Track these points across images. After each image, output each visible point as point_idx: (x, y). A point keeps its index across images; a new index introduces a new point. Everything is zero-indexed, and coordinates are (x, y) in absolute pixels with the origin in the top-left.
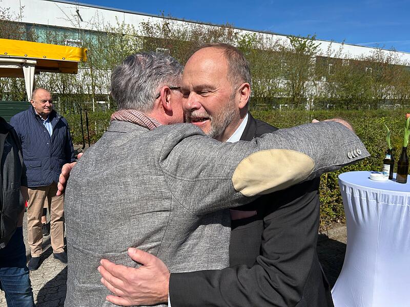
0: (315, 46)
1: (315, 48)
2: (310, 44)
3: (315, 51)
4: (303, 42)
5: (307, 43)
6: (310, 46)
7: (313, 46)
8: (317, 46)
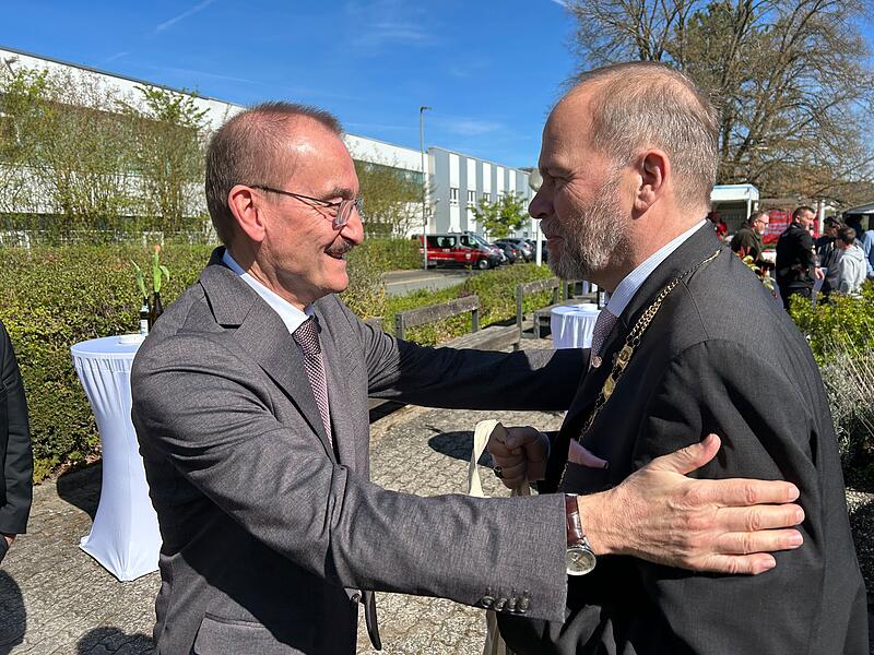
0: (199, 112)
1: (199, 116)
2: (188, 106)
3: (201, 124)
4: (172, 103)
5: (181, 104)
6: (189, 111)
7: (196, 113)
8: (203, 114)
